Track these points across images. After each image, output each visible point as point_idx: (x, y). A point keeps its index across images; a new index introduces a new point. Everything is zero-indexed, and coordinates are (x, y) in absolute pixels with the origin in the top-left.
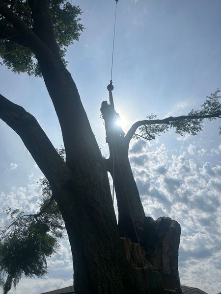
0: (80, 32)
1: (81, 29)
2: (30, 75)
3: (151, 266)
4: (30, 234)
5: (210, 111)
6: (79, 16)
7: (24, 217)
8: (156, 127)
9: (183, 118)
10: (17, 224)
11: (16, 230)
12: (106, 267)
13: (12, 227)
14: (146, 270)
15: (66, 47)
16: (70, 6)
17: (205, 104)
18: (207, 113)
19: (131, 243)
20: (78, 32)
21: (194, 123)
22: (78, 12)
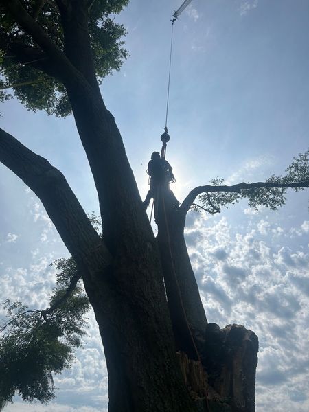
0: (122, 59)
1: (125, 56)
2: (49, 113)
3: (216, 395)
4: (34, 339)
5: (296, 177)
6: (122, 38)
7: (27, 314)
8: (223, 196)
9: (259, 185)
10: (17, 324)
11: (14, 331)
12: (157, 395)
13: (9, 327)
14: (209, 400)
15: (101, 79)
16: (111, 23)
17: (291, 167)
18: (292, 181)
19: (188, 361)
20: (120, 59)
21: (274, 193)
22: (121, 32)
